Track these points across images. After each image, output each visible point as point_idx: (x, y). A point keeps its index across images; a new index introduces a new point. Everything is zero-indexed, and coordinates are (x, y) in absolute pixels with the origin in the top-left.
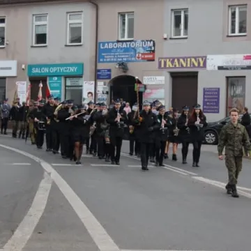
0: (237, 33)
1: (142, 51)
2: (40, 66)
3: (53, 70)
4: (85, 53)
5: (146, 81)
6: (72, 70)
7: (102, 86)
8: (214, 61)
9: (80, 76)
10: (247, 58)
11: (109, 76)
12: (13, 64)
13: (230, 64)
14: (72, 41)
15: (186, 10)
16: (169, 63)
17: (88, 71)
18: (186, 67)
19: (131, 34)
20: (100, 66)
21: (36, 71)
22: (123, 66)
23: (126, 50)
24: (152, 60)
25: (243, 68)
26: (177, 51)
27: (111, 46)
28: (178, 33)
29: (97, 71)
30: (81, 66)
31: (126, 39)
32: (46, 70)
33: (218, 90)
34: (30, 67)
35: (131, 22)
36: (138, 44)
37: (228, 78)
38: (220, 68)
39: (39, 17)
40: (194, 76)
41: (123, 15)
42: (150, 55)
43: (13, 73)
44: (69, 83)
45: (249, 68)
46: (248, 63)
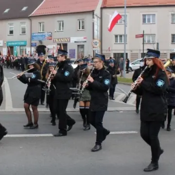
0: (81, 29)
1: (47, 36)
2: (11, 42)
3: (16, 43)
4: (27, 37)
5: (48, 47)
6: (23, 43)
7: (34, 49)
8: (73, 39)
9: (25, 46)
10: (85, 38)
11: (36, 45)
12: (1, 42)
14: (22, 33)
15: (63, 21)
16: (57, 40)
17: (28, 44)
18: (63, 42)
19: (43, 30)
20: (33, 42)
21: (10, 44)
23: (42, 36)
24: (51, 39)
25: (83, 42)
26: (61, 37)
27: (36, 34)
28: (60, 29)
29: (31, 43)
30: (26, 42)
31: (42, 32)
32: (13, 44)
33: (74, 50)
34: (8, 42)
35: (43, 26)
36: (46, 34)
37: (78, 46)
38: (75, 42)
39: (11, 24)
40: (65, 45)
41: (40, 23)
43: (2, 45)
44: (21, 48)
45: (85, 42)
46: (85, 40)
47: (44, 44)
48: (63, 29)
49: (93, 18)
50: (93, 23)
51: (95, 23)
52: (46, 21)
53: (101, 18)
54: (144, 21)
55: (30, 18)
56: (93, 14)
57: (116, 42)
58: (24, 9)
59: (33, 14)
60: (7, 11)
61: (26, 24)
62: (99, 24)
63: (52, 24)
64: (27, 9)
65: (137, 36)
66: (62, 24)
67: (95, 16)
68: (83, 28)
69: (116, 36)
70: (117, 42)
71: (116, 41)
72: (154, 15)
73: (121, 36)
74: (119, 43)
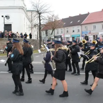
3: (75, 36)
4: (80, 33)
5: (89, 37)
6: (78, 36)
7: (83, 38)
8: (100, 33)
9: (79, 37)
11: (84, 36)
12: (69, 35)
14: (78, 31)
17: (81, 36)
19: (87, 30)
20: (82, 35)
21: (73, 36)
22: (86, 35)
23: (86, 32)
26: (94, 32)
27: (84, 32)
28: (94, 29)
30: (80, 35)
32: (74, 36)
34: (72, 35)
35: (87, 28)
37: (102, 36)
39: (73, 28)
41: (85, 27)
42: (90, 33)
43: (70, 36)
47: (87, 36)
52: (88, 26)
55: (81, 25)
58: (79, 21)
59: (82, 23)
60: (71, 22)
61: (79, 27)
63: (90, 27)
64: (80, 21)
66: (95, 27)
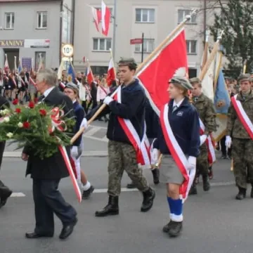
0: (41, 27)
10: (47, 41)
13: (38, 45)
15: (13, 14)
16: (3, 44)
18: (12, 46)
25: (45, 47)
33: (30, 60)
38: (32, 47)
40: (16, 52)
45: (48, 47)
46: (47, 44)
48: (13, 25)
49: (62, 10)
50: (61, 19)
51: (64, 19)
53: (73, 11)
54: (138, 18)
56: (62, 5)
57: (94, 49)
62: (69, 21)
65: (132, 42)
67: (64, 8)
68: (45, 25)
69: (95, 40)
70: (97, 49)
71: (95, 47)
72: (153, 10)
73: (102, 40)
74: (99, 50)
